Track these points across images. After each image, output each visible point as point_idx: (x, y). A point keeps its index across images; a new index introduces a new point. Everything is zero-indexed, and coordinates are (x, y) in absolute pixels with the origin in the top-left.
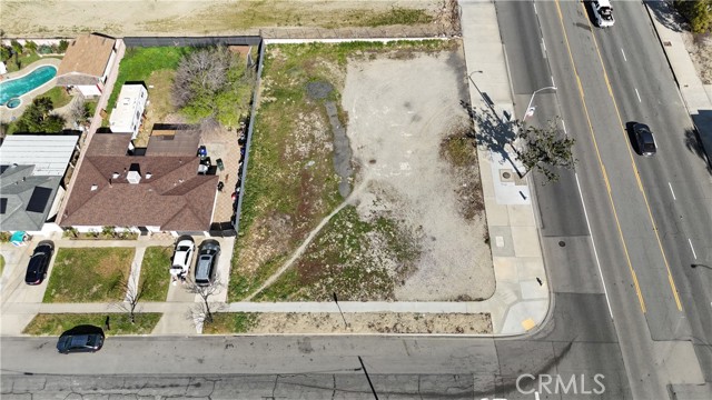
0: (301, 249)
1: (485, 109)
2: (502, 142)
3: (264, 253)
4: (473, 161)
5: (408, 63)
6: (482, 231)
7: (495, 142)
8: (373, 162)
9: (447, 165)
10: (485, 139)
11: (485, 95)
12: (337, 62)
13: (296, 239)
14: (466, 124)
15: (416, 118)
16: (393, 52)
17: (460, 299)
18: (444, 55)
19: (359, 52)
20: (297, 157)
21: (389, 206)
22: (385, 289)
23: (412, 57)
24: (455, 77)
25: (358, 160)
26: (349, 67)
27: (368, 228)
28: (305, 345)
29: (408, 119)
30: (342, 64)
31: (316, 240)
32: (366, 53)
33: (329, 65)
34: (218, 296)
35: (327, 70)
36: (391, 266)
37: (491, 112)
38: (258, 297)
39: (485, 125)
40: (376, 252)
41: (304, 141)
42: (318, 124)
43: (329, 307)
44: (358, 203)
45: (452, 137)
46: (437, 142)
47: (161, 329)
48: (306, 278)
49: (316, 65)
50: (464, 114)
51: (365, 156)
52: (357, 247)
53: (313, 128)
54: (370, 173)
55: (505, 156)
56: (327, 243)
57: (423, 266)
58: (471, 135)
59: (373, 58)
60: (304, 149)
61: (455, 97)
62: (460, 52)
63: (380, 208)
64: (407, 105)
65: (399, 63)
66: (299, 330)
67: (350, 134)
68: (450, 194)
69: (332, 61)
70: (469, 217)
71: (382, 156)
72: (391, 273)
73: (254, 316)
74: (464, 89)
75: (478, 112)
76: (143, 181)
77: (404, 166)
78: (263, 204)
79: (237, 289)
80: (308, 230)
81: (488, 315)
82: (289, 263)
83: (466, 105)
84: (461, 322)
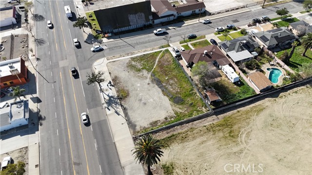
0: (157, 60)
1: (118, 109)
2: (110, 100)
3: (165, 57)
4: (117, 92)
5: (151, 120)
6: (112, 75)
7: (112, 99)
8: (149, 84)
9: (125, 88)
10: (116, 99)
11: (119, 114)
12: (179, 113)
13: (159, 62)
14: (123, 102)
15: (141, 100)
16: (159, 124)
17: (115, 61)
18: (138, 128)
19: (172, 119)
20: (172, 79)
21: (139, 75)
22: (133, 59)
23: (151, 124)
24: (131, 120)
25: (153, 83)
26: (173, 112)
27: (143, 69)
28: (146, 47)
29: (143, 99)
30: (176, 113)
31: (154, 63)
32: (170, 120)
33: (181, 111)
34: (170, 49)
35: (180, 109)
36: (133, 63)
37: (115, 108)
38: (161, 51)
39: (116, 103)
40: (139, 65)
41: (172, 84)
42: (172, 90)
44: (148, 73)
45: (126, 97)
46: (131, 94)
47: (179, 43)
48: (153, 56)
49: (186, 109)
50: (125, 106)
51: (152, 85)
52: (143, 64)
53: (172, 88)
54: (148, 81)
55: (108, 96)
56: (151, 63)
57: (125, 65)
58: (121, 99)
59: (166, 118)
60: (171, 82)
61: (130, 113)
62: (132, 131)
63: (141, 73)
64: (145, 104)
65: (154, 120)
66: (149, 49)
67: (160, 89)
68: (122, 81)
69: (181, 113)
70: (116, 77)
71: (146, 86)
72: (133, 62)
73: (160, 48)
74: (126, 115)
75: (120, 107)
76: (203, 54)
77: (139, 85)
78: (173, 66)
79: (167, 51)
80: (158, 64)
81: (108, 60)
82: (158, 57)
83: (125, 109)
84: (113, 58)
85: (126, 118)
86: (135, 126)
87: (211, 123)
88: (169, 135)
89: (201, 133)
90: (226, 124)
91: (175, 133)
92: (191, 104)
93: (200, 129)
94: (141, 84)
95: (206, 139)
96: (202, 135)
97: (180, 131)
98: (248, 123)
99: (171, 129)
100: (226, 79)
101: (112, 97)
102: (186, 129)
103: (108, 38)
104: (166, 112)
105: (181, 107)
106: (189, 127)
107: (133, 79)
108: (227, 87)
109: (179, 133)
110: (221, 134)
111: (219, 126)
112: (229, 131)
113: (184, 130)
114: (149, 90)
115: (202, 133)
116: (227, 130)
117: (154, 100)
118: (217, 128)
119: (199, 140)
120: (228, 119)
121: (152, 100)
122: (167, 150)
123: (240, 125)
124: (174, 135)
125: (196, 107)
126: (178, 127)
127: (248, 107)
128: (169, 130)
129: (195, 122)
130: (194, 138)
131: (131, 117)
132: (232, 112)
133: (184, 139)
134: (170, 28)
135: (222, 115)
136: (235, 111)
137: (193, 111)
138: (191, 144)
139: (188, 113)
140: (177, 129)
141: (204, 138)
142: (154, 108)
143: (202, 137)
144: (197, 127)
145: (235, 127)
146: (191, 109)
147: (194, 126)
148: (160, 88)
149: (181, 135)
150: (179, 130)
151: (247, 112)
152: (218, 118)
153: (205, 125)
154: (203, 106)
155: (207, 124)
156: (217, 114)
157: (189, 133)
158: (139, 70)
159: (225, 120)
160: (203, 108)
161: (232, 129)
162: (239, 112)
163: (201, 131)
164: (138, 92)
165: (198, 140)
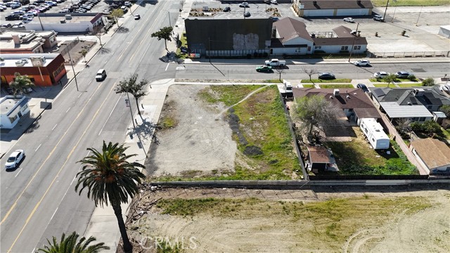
0: (250, 94)
1: (145, 140)
2: (142, 126)
3: (266, 93)
4: (161, 119)
5: (188, 168)
6: (168, 99)
7: (146, 126)
8: (217, 120)
9: (176, 118)
10: (152, 126)
11: (141, 147)
12: (243, 169)
13: (252, 97)
14: (159, 133)
15: (189, 137)
16: (198, 177)
18: (157, 173)
19: (226, 176)
20: (259, 121)
21: (210, 106)
22: (213, 87)
23: (183, 173)
24: (155, 159)
25: (225, 121)
26: (233, 165)
27: (220, 100)
28: (242, 77)
29: (194, 137)
30: (238, 168)
31: (243, 98)
32: (220, 175)
33: (248, 167)
34: (280, 86)
35: (248, 164)
36: (211, 91)
37: (142, 138)
38: (264, 86)
39: (148, 132)
40: (217, 96)
41: (257, 128)
42: (251, 135)
43: (235, 84)
44: (225, 107)
45: (169, 128)
46: (179, 127)
47: (299, 81)
48: (247, 89)
49: (259, 167)
50: (159, 138)
51: (221, 122)
52: (225, 96)
53: (253, 133)
54: (219, 116)
55: (144, 121)
56: (239, 96)
57: (197, 91)
58: (159, 128)
59: (215, 172)
60: (257, 125)
61: (159, 149)
63: (215, 105)
64: (193, 143)
65: (193, 168)
66: (247, 80)
67: (230, 130)
68: (178, 109)
69: (248, 170)
70: (172, 102)
71: (211, 122)
73: (265, 82)
74: (152, 150)
75: (150, 139)
76: (332, 94)
77: (200, 118)
78: (272, 105)
79: (274, 87)
80: (248, 99)
81: (175, 81)
82: (254, 92)
83: (155, 143)
84: (186, 81)
85: (149, 155)
86: (156, 169)
87: (298, 201)
88: (205, 197)
89: (267, 212)
90: (328, 211)
91: (217, 197)
92: (274, 162)
93: (270, 204)
94: (204, 117)
95: (272, 224)
96: (267, 216)
97: (228, 197)
98: (381, 224)
99: (214, 190)
100: (365, 142)
101: (148, 123)
102: (242, 197)
103: (194, 59)
104: (221, 162)
105: (252, 161)
106: (251, 195)
107: (196, 109)
108: (359, 154)
109: (224, 200)
110: (309, 225)
111: (312, 210)
112: (330, 224)
113: (237, 198)
114: (212, 128)
115: (270, 212)
116: (325, 222)
117: (211, 142)
118: (306, 213)
119: (257, 221)
120: (337, 204)
121: (207, 141)
122: (185, 220)
123: (359, 221)
124: (212, 200)
125: (280, 168)
126: (229, 190)
127: (391, 194)
128: (209, 191)
129: (266, 191)
130: (249, 216)
131: (157, 155)
132: (351, 194)
133: (230, 211)
134: (295, 62)
135: (327, 194)
136: (360, 194)
137: (271, 173)
138: (237, 225)
139: (261, 173)
140: (225, 192)
141: (269, 222)
142: (205, 153)
143: (265, 219)
144: (264, 199)
145: (347, 222)
146: (270, 169)
147: (259, 197)
148: (232, 128)
149: (227, 204)
150: (228, 194)
151: (386, 203)
152: (316, 197)
153: (283, 200)
154: (294, 170)
155: (288, 200)
156: (317, 189)
157: (244, 205)
158: (214, 101)
159: (330, 203)
160: (294, 173)
161: (338, 223)
162: (367, 197)
163: (270, 207)
164: (192, 126)
165: (255, 222)
